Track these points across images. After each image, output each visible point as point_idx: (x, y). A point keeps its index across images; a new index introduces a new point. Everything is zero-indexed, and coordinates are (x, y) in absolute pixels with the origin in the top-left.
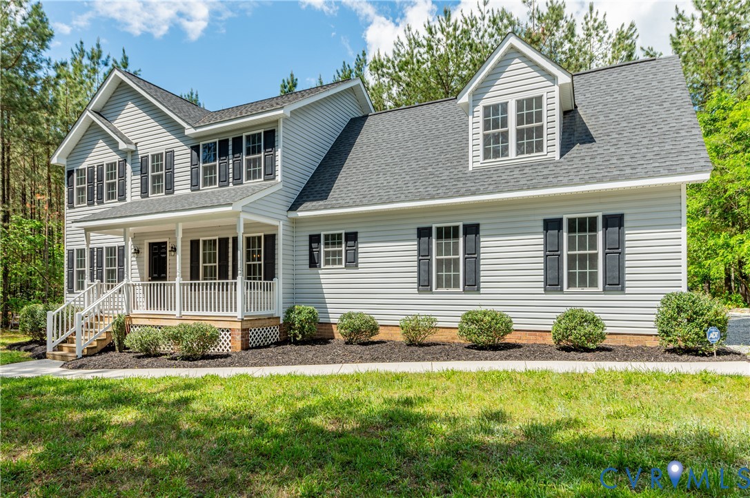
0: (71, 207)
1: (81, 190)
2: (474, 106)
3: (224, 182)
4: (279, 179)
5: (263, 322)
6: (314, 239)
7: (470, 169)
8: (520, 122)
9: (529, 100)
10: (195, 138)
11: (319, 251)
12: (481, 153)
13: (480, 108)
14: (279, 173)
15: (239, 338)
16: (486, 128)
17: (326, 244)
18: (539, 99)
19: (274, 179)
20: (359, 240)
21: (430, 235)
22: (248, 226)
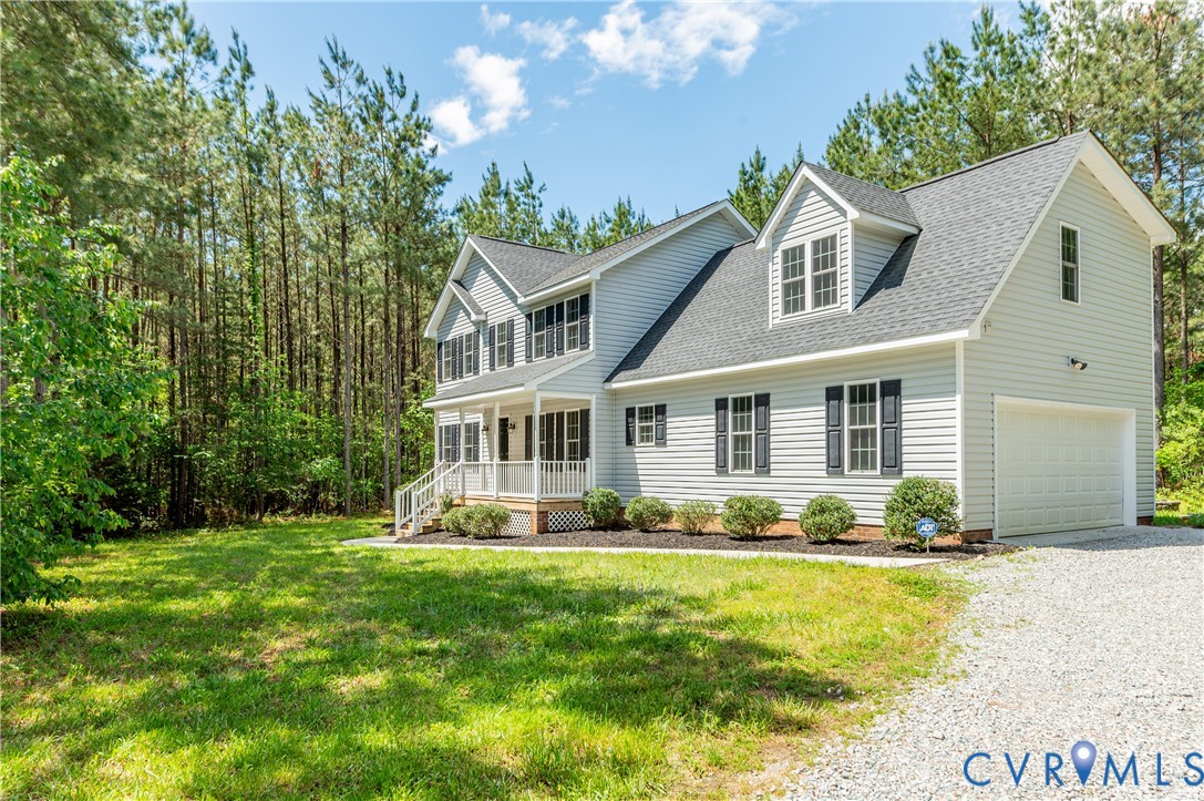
0: (441, 382)
1: (447, 363)
2: (774, 251)
3: (550, 354)
4: (591, 348)
5: (568, 505)
6: (630, 413)
7: (770, 326)
8: (816, 268)
9: (825, 241)
10: (529, 306)
11: (634, 427)
12: (780, 307)
13: (779, 253)
14: (591, 342)
15: (535, 520)
16: (786, 276)
17: (641, 418)
18: (833, 238)
19: (588, 348)
20: (667, 414)
21: (726, 408)
22: (544, 403)
